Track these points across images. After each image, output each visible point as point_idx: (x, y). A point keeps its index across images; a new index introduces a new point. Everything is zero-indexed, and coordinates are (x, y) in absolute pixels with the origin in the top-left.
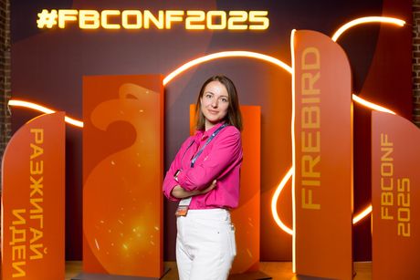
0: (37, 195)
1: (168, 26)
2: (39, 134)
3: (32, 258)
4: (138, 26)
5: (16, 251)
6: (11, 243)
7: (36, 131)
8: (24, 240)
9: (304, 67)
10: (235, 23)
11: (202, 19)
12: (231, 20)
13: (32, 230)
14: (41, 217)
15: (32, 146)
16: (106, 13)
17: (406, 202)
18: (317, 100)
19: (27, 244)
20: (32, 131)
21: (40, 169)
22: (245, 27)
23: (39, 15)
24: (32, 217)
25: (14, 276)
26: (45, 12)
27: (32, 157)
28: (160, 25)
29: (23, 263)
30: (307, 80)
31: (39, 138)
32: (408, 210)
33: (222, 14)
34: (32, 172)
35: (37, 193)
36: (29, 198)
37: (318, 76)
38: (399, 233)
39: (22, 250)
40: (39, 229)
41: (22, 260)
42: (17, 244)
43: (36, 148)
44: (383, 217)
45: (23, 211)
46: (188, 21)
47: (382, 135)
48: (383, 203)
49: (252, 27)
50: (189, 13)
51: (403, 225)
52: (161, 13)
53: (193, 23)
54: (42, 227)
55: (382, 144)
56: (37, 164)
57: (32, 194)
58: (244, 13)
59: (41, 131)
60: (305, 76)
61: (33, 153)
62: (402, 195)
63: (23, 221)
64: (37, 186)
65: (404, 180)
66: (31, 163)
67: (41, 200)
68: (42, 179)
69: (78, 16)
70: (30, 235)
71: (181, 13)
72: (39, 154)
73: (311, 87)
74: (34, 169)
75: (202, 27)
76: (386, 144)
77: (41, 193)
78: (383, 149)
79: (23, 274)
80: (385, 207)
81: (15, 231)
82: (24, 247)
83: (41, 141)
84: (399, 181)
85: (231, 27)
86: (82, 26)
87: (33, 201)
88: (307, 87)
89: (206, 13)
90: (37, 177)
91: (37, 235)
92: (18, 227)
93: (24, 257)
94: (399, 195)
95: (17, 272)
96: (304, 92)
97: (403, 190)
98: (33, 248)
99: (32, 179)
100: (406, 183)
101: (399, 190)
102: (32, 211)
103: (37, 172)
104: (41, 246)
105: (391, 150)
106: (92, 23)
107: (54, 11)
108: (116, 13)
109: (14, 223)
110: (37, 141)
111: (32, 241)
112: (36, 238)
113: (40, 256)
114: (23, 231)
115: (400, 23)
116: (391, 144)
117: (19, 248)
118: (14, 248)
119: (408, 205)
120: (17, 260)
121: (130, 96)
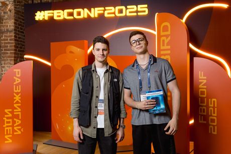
0: (17, 102)
1: (96, 16)
2: (18, 72)
3: (15, 133)
4: (81, 17)
5: (7, 130)
6: (4, 126)
7: (17, 70)
8: (11, 124)
9: (162, 33)
10: (130, 12)
11: (113, 11)
12: (128, 11)
13: (15, 119)
14: (20, 113)
15: (15, 78)
16: (66, 11)
17: (214, 113)
18: (169, 52)
19: (13, 126)
20: (15, 70)
21: (19, 89)
22: (135, 14)
23: (36, 14)
24: (15, 113)
25: (6, 142)
26: (38, 12)
27: (15, 83)
28: (92, 15)
29: (11, 136)
30: (163, 41)
31: (18, 74)
32: (215, 118)
33: (123, 8)
34: (15, 91)
35: (17, 101)
36: (13, 104)
37: (169, 38)
38: (210, 132)
39: (10, 130)
40: (19, 119)
41: (10, 134)
42: (8, 126)
43: (16, 79)
44: (200, 122)
45: (10, 110)
46: (106, 12)
47: (200, 72)
48: (200, 113)
49: (139, 14)
50: (107, 8)
51: (212, 127)
52: (92, 9)
53: (109, 13)
54: (20, 118)
55: (200, 78)
56: (18, 87)
57: (15, 102)
58: (135, 7)
59: (19, 70)
60: (162, 38)
61: (15, 82)
62: (212, 109)
63: (10, 115)
64: (17, 98)
65: (213, 100)
66: (14, 86)
67: (20, 105)
68: (20, 94)
69: (53, 13)
70: (14, 122)
71: (103, 8)
72: (18, 82)
73: (165, 44)
74: (16, 90)
75: (113, 15)
76: (203, 77)
77: (20, 101)
78: (200, 81)
79: (10, 141)
80: (201, 115)
81: (6, 120)
82: (11, 128)
83: (19, 76)
84: (210, 100)
85: (128, 14)
86: (56, 18)
87: (15, 105)
88: (163, 45)
89: (115, 8)
90: (17, 93)
91: (18, 122)
92: (8, 118)
93: (11, 133)
94: (210, 109)
95: (7, 140)
96: (162, 48)
97: (212, 106)
98: (15, 128)
99: (15, 94)
100: (214, 101)
101: (210, 105)
102: (15, 110)
103: (17, 91)
104: (20, 127)
105: (205, 81)
106: (60, 16)
107: (42, 12)
108: (71, 11)
109: (6, 116)
110: (17, 75)
111: (15, 125)
112: (17, 124)
113: (19, 132)
114: (11, 120)
115: (225, 6)
116: (205, 78)
117: (8, 128)
118: (6, 128)
119: (216, 115)
120: (7, 134)
121: (71, 52)
